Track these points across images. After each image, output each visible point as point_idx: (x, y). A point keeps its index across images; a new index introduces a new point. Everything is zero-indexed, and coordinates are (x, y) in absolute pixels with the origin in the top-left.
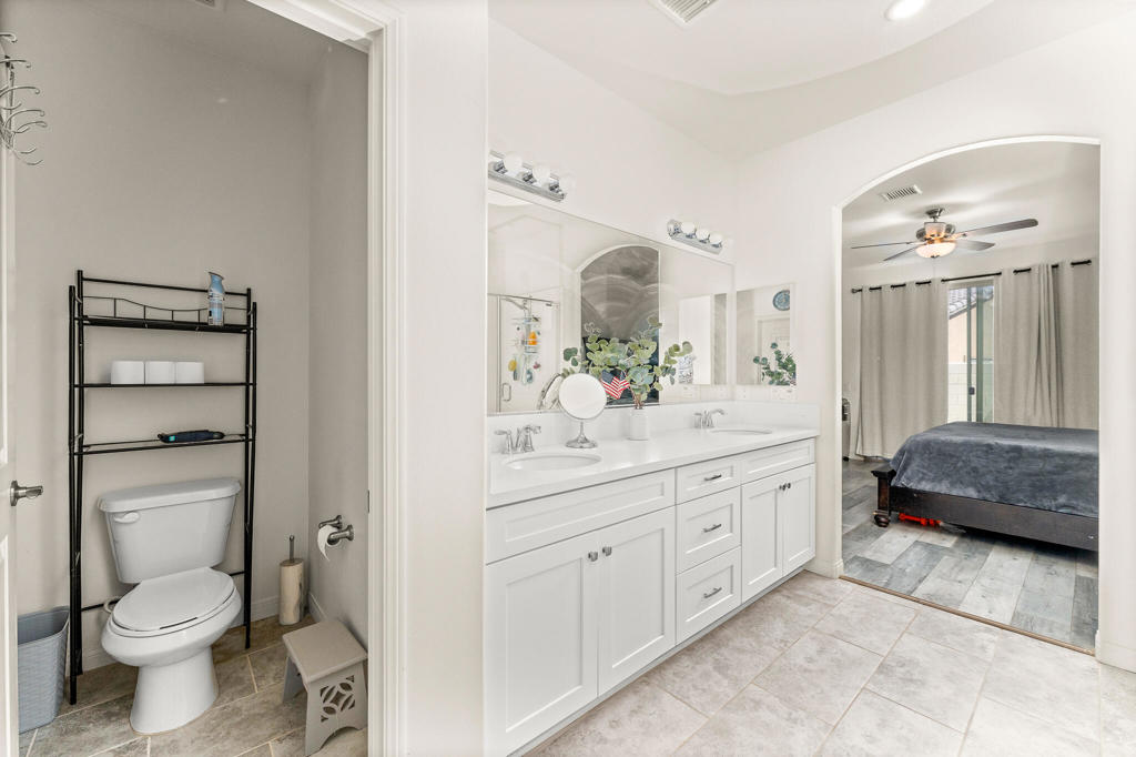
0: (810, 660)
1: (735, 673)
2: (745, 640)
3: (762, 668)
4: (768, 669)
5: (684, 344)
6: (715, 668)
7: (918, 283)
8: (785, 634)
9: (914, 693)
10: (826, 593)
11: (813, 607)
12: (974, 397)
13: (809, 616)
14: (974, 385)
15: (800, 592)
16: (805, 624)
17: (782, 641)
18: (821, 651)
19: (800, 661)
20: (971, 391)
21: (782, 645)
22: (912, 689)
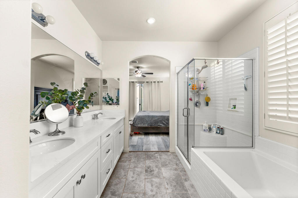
0: (133, 177)
1: (118, 193)
2: (116, 180)
3: (123, 187)
4: (125, 186)
5: (95, 93)
6: (112, 195)
7: (132, 82)
8: (125, 173)
9: (153, 174)
10: (128, 157)
11: (127, 162)
12: (140, 106)
13: (127, 165)
14: (140, 103)
15: (123, 159)
16: (127, 168)
17: (125, 175)
18: (134, 174)
19: (131, 179)
20: (140, 104)
21: (125, 177)
22: (152, 173)
